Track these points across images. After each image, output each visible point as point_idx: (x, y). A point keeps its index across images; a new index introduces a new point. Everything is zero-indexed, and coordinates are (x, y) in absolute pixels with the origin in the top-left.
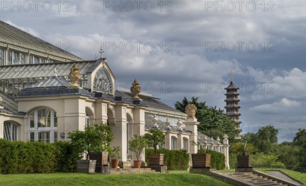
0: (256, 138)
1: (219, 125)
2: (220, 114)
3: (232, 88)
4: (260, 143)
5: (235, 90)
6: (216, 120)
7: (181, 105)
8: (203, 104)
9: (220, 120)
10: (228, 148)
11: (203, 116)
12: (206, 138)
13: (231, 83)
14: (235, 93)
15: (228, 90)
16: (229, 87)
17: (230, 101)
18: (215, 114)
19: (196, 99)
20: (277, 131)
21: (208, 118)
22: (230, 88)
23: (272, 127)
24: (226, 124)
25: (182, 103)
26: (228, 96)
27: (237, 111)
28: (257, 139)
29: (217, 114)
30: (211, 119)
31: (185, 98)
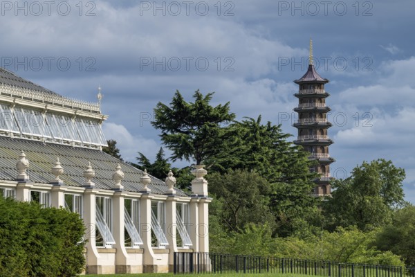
0: (346, 190)
1: (261, 160)
2: (271, 136)
3: (312, 79)
4: (356, 202)
5: (320, 84)
6: (255, 149)
7: (168, 110)
8: (223, 110)
9: (265, 149)
10: (206, 206)
11: (223, 138)
12: (120, 173)
13: (310, 68)
14: (318, 91)
15: (303, 85)
16: (305, 76)
17: (306, 111)
18: (258, 136)
19: (207, 98)
20: (402, 174)
21: (238, 144)
22: (306, 79)
23: (387, 164)
24: (286, 161)
25: (170, 106)
26: (302, 98)
27: (322, 134)
28: (350, 194)
29: (262, 135)
30: (244, 147)
31: (178, 94)
